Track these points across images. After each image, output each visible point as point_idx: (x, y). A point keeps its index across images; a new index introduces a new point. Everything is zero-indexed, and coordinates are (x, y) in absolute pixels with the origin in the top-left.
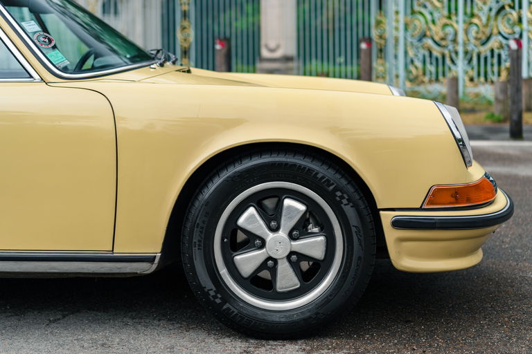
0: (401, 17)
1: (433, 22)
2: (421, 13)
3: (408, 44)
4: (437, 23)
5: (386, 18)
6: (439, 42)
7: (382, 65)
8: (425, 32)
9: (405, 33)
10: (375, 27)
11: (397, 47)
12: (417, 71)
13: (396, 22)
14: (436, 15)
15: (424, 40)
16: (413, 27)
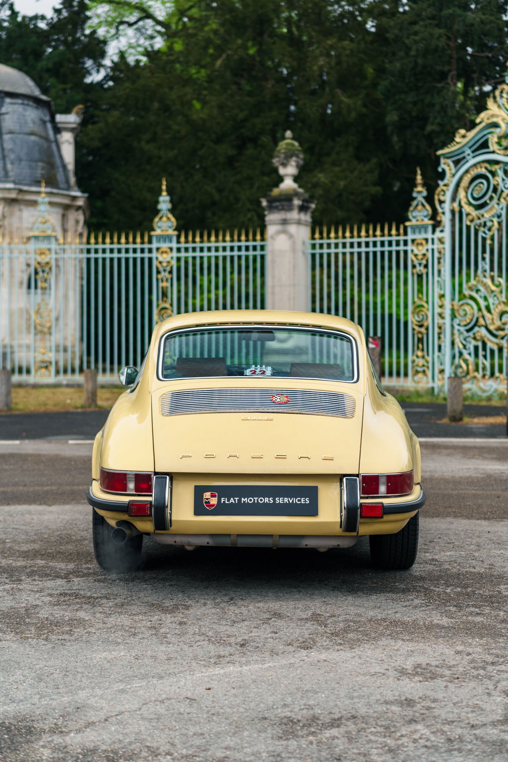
0: (447, 301)
1: (488, 309)
2: (472, 298)
3: (456, 332)
4: (493, 311)
5: (427, 302)
6: (495, 332)
7: (423, 357)
8: (477, 319)
9: (452, 320)
10: (413, 313)
11: (442, 336)
12: (467, 365)
13: (441, 307)
14: (491, 300)
15: (476, 329)
16: (462, 313)
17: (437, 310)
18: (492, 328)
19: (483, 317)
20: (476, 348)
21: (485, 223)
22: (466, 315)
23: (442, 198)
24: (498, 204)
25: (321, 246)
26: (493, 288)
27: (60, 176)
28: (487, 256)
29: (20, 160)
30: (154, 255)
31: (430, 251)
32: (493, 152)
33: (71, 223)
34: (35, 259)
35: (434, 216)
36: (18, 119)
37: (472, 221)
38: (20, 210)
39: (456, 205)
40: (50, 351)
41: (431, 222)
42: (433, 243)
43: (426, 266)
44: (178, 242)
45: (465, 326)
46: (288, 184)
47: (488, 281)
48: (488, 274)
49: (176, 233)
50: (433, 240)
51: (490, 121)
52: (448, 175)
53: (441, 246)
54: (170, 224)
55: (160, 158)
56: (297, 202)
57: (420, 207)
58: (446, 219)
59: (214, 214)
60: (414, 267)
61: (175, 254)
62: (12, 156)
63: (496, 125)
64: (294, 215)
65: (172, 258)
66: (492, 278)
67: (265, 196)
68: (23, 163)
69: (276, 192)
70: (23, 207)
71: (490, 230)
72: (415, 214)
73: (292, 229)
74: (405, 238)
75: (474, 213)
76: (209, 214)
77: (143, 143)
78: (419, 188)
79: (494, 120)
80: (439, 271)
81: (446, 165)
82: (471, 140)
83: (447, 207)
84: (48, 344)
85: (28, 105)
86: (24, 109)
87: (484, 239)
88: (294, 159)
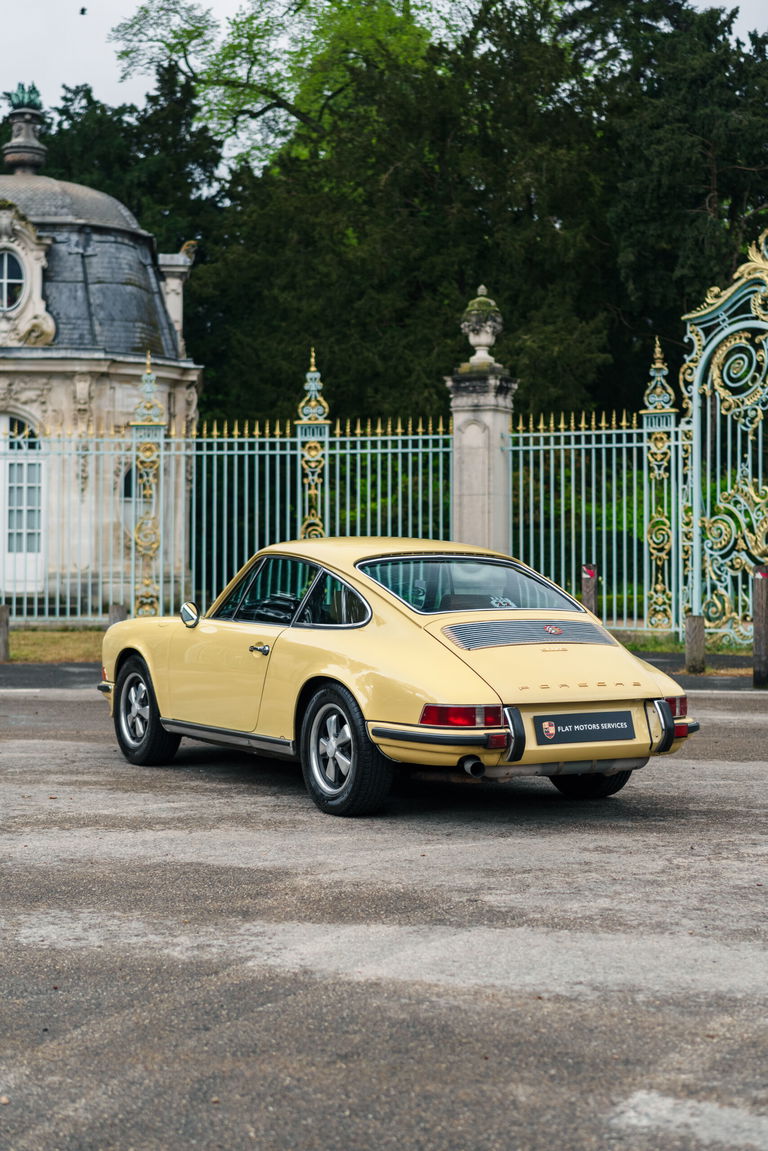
0: (696, 517)
1: (750, 528)
2: (731, 514)
3: (707, 557)
4: (756, 531)
5: (669, 518)
6: (759, 558)
7: (664, 592)
8: (736, 540)
9: (703, 541)
10: (650, 533)
11: (689, 563)
12: (723, 603)
13: (687, 524)
14: (754, 516)
15: (735, 553)
16: (715, 533)
17: (683, 529)
18: (755, 552)
19: (744, 538)
20: (734, 579)
21: (746, 411)
22: (721, 535)
23: (689, 378)
24: (763, 387)
25: (526, 441)
26: (757, 500)
27: (166, 341)
28: (749, 456)
29: (113, 320)
30: (299, 452)
31: (673, 448)
32: (756, 318)
33: (180, 405)
34: (137, 458)
35: (678, 402)
36: (110, 262)
37: (728, 410)
38: (113, 388)
39: (707, 387)
40: (158, 582)
41: (673, 410)
42: (677, 439)
43: (668, 469)
44: (332, 434)
45: (721, 549)
46: (482, 357)
47: (751, 490)
48: (749, 480)
49: (329, 422)
50: (676, 433)
51: (751, 277)
52: (697, 348)
53: (688, 442)
54: (321, 411)
55: (299, 311)
56: (493, 382)
57: (659, 390)
58: (694, 407)
59: (376, 391)
60: (651, 469)
61: (327, 451)
62: (102, 314)
63: (760, 282)
64: (490, 399)
65: (323, 456)
66: (756, 486)
67: (450, 373)
68: (116, 323)
69: (464, 367)
70: (116, 384)
71: (751, 422)
72: (652, 399)
73: (487, 418)
74: (639, 431)
75: (731, 399)
76: (370, 391)
77: (276, 291)
78: (659, 365)
79: (758, 275)
80: (685, 477)
81: (694, 334)
82: (726, 301)
83: (695, 389)
84: (154, 573)
85: (123, 243)
86: (117, 248)
87: (745, 435)
88: (489, 323)
